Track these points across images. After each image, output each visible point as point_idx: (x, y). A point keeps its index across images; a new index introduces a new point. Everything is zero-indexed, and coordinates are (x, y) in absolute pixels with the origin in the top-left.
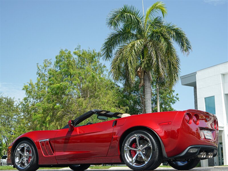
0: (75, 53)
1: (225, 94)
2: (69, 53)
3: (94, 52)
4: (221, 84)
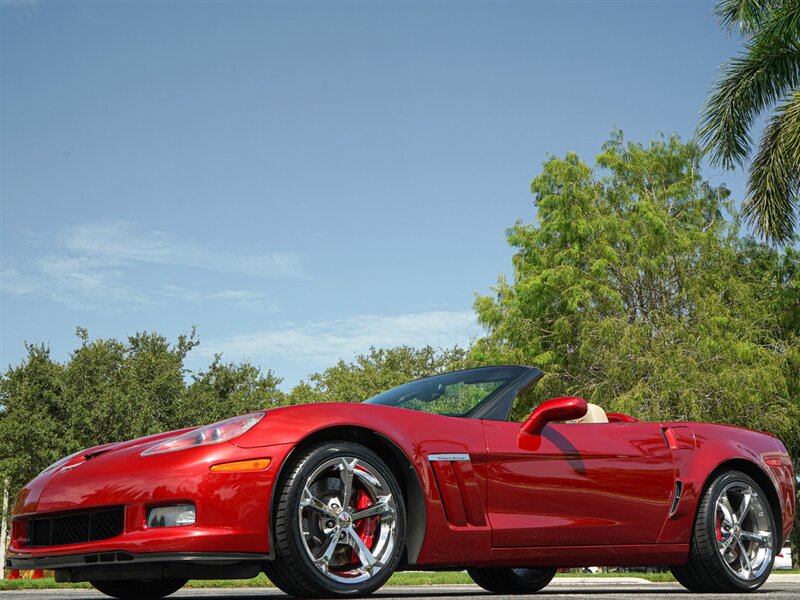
0: (603, 162)
2: (573, 160)
3: (672, 146)
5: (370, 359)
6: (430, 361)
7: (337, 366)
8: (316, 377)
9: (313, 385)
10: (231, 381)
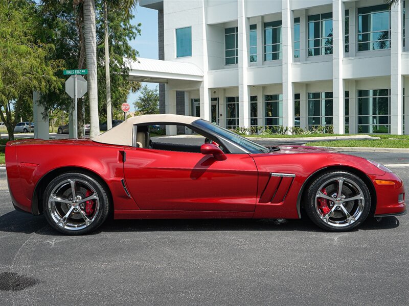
1: (208, 25)
4: (203, 8)
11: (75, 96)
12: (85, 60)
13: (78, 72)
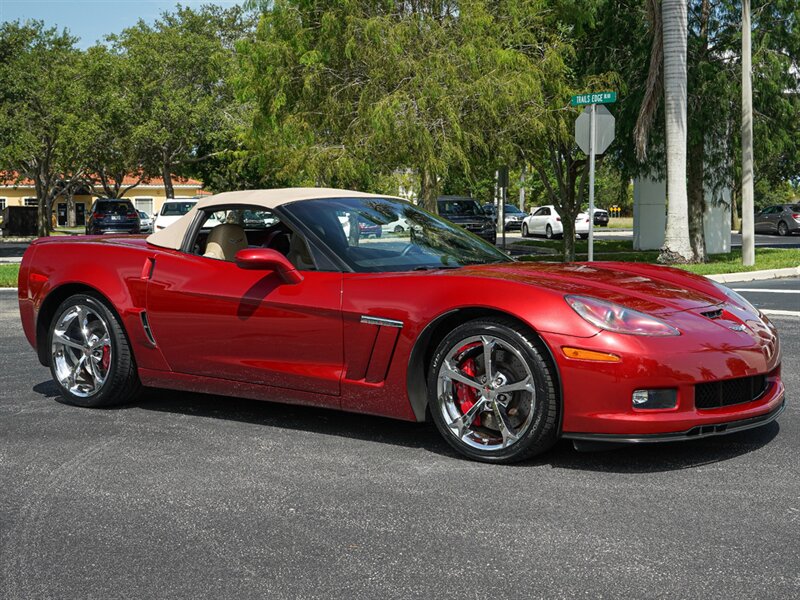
5: (176, 17)
6: (239, 22)
7: (137, 25)
8: (112, 37)
9: (109, 46)
10: (9, 46)
11: (590, 150)
12: (661, 69)
13: (598, 98)
